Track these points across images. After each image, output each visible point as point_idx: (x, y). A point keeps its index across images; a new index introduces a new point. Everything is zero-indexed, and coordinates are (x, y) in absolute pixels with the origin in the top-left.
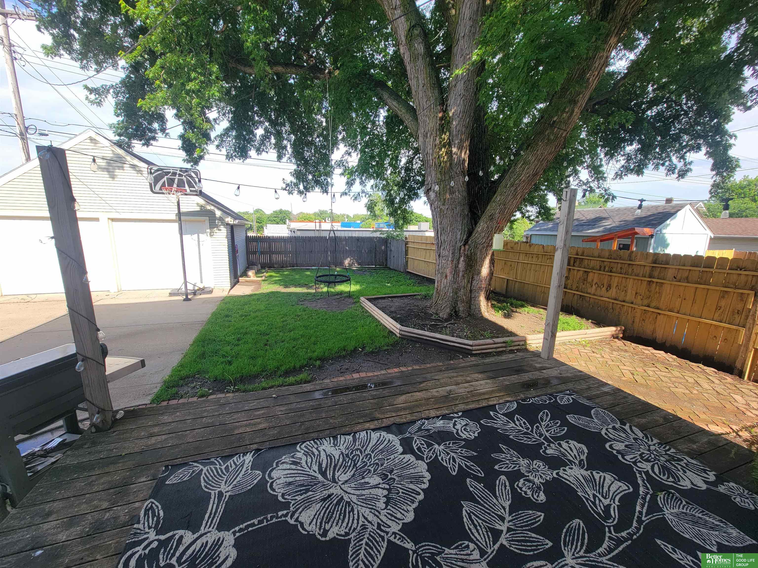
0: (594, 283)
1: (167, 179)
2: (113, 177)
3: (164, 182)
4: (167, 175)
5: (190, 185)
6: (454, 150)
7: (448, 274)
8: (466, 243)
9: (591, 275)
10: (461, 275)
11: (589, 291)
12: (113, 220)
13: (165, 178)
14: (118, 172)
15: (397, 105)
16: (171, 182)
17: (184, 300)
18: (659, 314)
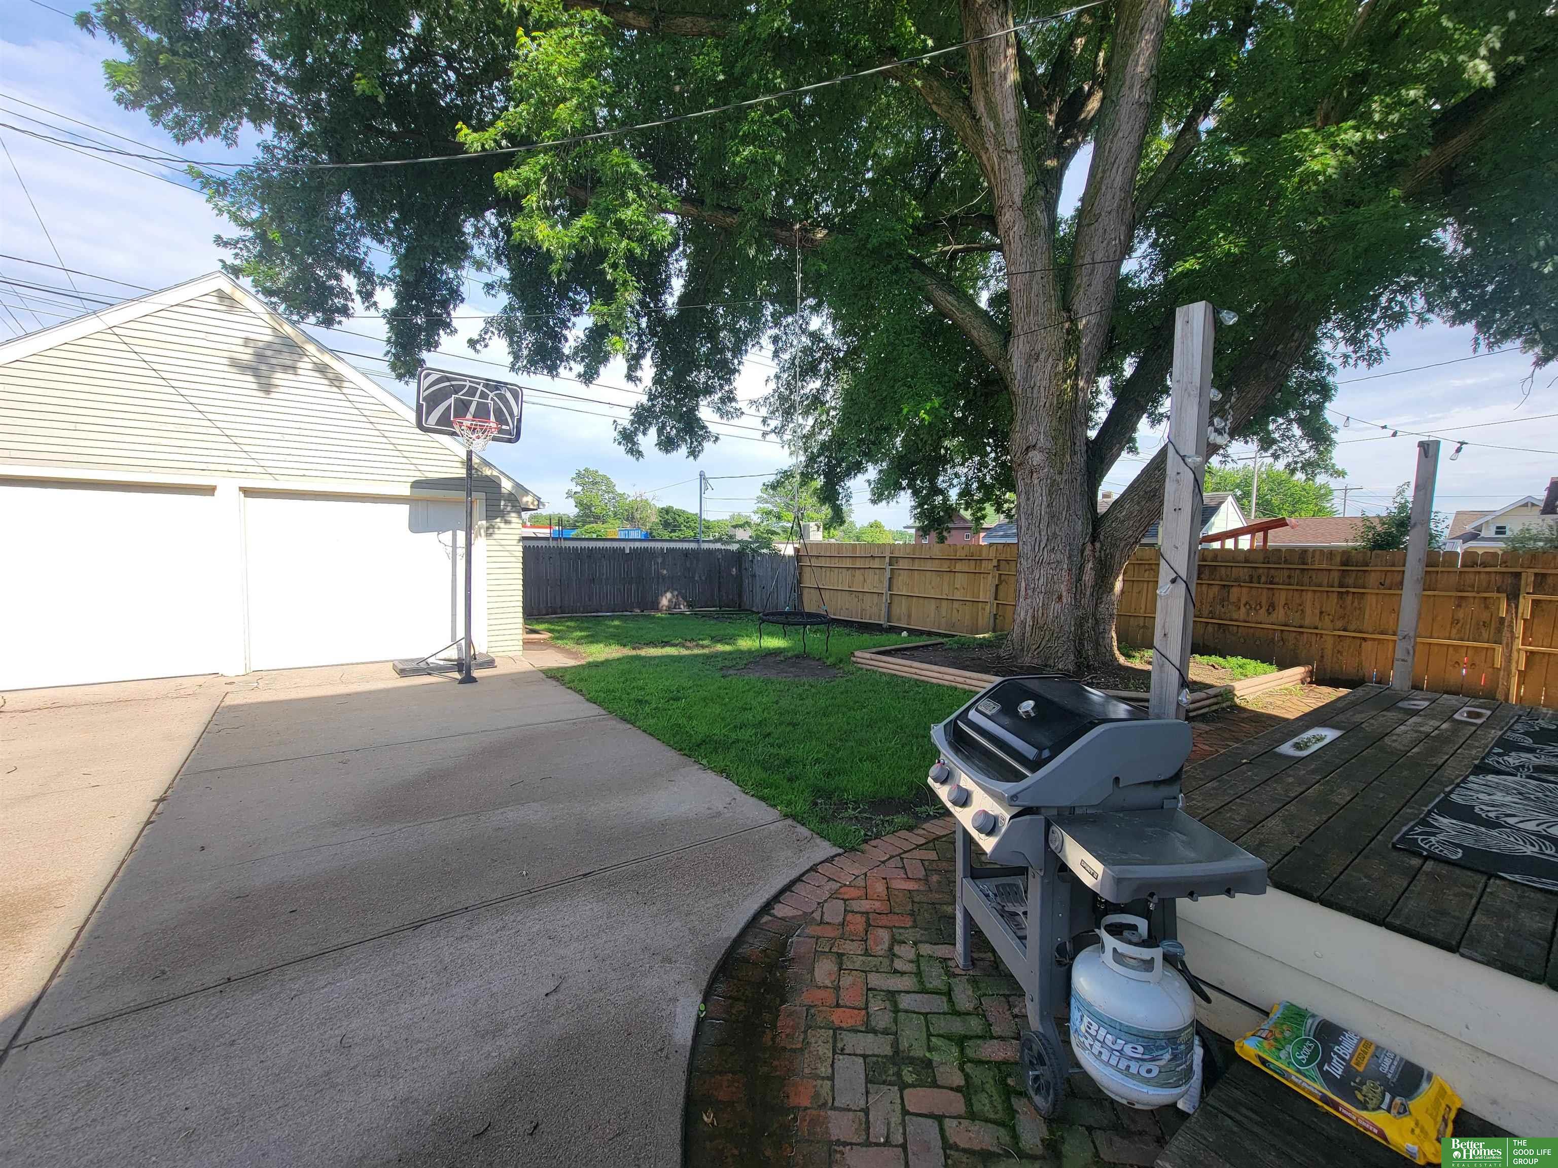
0: (1243, 601)
1: (456, 400)
2: (266, 388)
3: (450, 406)
4: (456, 393)
5: (500, 419)
6: (1081, 384)
7: (1064, 594)
8: (1094, 538)
9: (1235, 591)
10: (1088, 593)
11: (1235, 616)
12: (248, 492)
13: (452, 400)
14: (280, 378)
15: (956, 303)
16: (462, 408)
17: (461, 682)
18: (1364, 639)
